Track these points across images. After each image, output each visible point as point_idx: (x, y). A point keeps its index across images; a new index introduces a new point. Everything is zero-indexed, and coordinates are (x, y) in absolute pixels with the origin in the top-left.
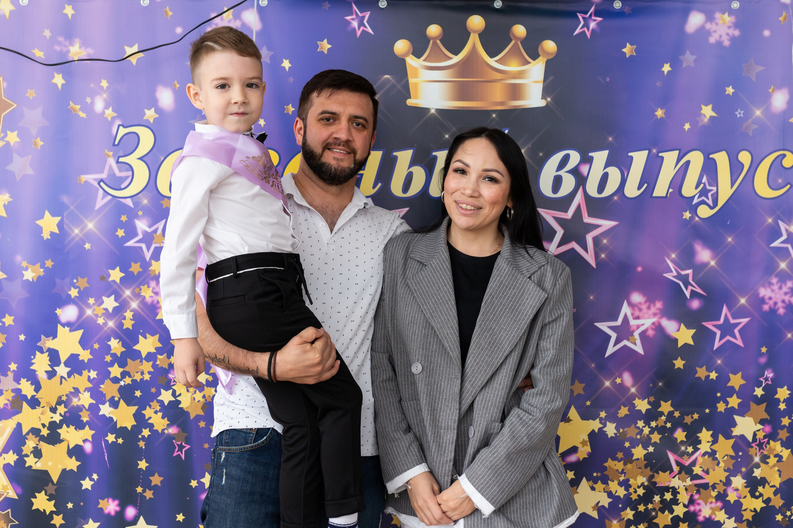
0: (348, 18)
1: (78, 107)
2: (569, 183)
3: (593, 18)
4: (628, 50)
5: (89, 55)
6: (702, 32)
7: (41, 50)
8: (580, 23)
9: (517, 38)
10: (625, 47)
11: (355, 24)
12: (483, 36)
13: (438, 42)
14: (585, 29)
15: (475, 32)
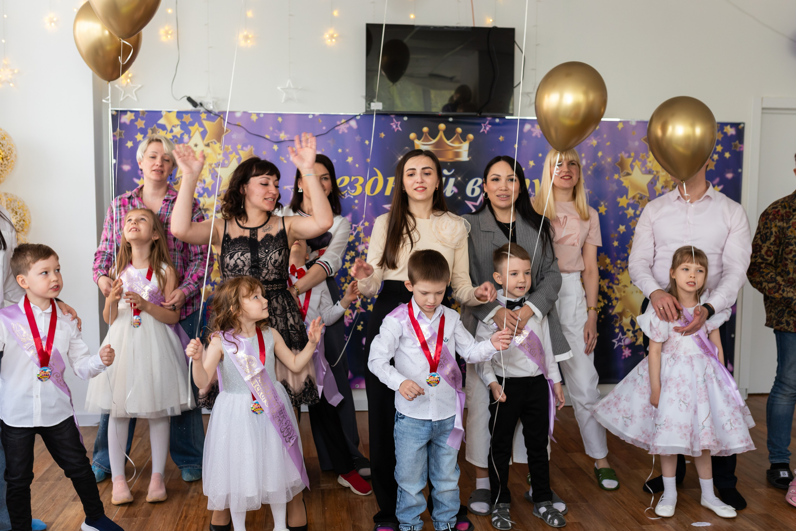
0: (392, 124)
1: (283, 158)
2: (478, 191)
3: (488, 125)
4: (501, 138)
5: (288, 138)
6: (530, 132)
7: (269, 135)
8: (482, 127)
9: (458, 133)
10: (500, 137)
11: (394, 127)
12: (445, 132)
13: (427, 135)
14: (485, 130)
15: (442, 130)
